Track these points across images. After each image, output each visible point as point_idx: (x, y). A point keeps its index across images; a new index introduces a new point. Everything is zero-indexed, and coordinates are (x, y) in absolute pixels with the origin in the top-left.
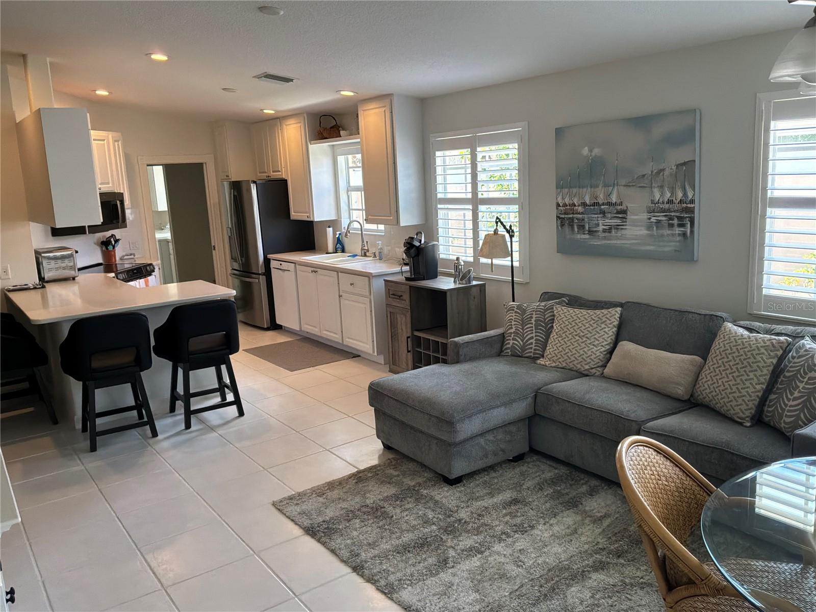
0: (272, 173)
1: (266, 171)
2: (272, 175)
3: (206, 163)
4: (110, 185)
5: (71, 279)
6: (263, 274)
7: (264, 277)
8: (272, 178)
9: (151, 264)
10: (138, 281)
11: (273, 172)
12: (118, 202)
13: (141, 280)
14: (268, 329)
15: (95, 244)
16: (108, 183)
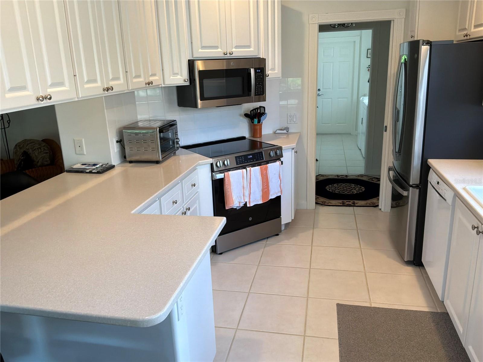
0: (473, 30)
1: (467, 28)
2: (474, 32)
3: (394, 20)
4: (251, 49)
5: (156, 162)
6: (417, 186)
7: (417, 191)
8: (471, 37)
9: (280, 148)
10: (248, 169)
11: (476, 26)
12: (252, 71)
13: (252, 169)
14: (409, 263)
15: (241, 115)
16: (249, 47)
